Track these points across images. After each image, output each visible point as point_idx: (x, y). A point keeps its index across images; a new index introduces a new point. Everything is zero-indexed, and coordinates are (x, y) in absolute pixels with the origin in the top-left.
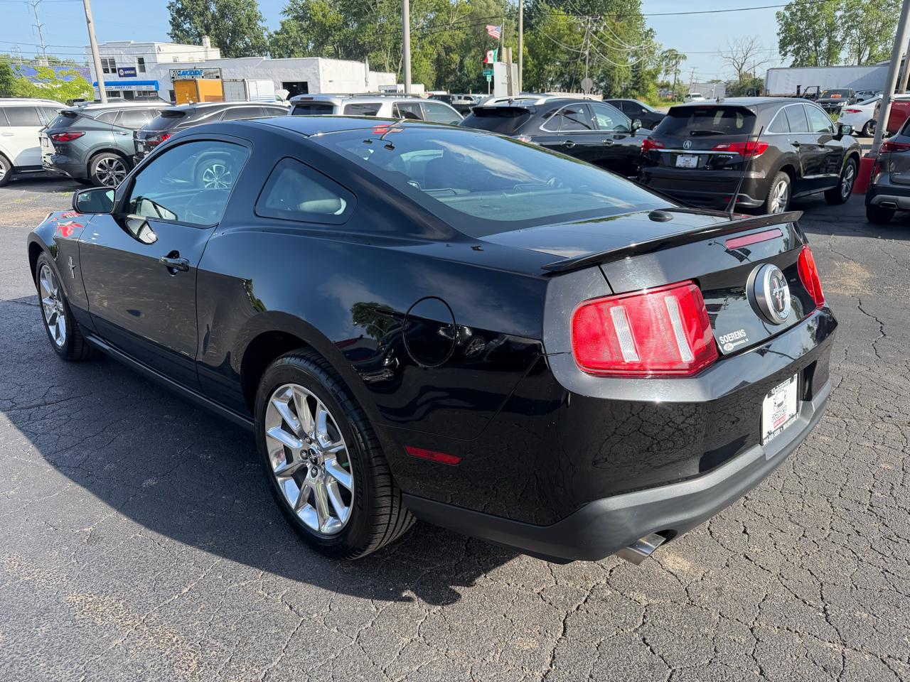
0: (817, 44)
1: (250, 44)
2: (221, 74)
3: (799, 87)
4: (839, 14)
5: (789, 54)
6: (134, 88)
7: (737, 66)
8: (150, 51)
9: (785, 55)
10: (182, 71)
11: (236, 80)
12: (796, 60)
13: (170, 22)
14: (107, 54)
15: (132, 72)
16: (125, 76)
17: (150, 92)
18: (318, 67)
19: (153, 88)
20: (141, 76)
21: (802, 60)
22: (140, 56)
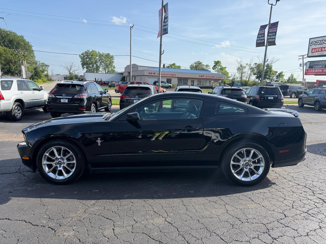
0: (93, 66)
3: (95, 79)
4: (97, 58)
5: (85, 68)
7: (68, 70)
9: (84, 68)
12: (87, 70)
21: (89, 71)
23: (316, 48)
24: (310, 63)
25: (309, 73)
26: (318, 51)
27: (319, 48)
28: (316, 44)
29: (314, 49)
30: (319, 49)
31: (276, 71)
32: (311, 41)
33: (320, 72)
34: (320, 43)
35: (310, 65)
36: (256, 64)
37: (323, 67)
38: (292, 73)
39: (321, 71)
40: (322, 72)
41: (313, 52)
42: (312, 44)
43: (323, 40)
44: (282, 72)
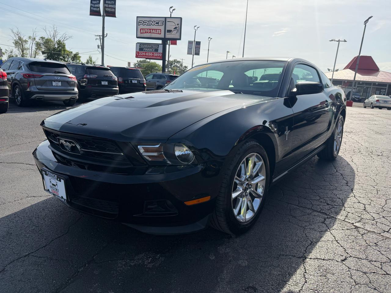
23: (144, 29)
24: (140, 45)
25: (140, 55)
26: (146, 32)
27: (148, 29)
28: (144, 25)
29: (143, 29)
30: (147, 31)
31: (71, 51)
32: (139, 19)
33: (151, 56)
34: (148, 24)
35: (140, 47)
36: (42, 38)
37: (153, 50)
38: (90, 55)
39: (151, 54)
40: (153, 56)
41: (142, 33)
42: (139, 24)
43: (150, 21)
44: (78, 53)
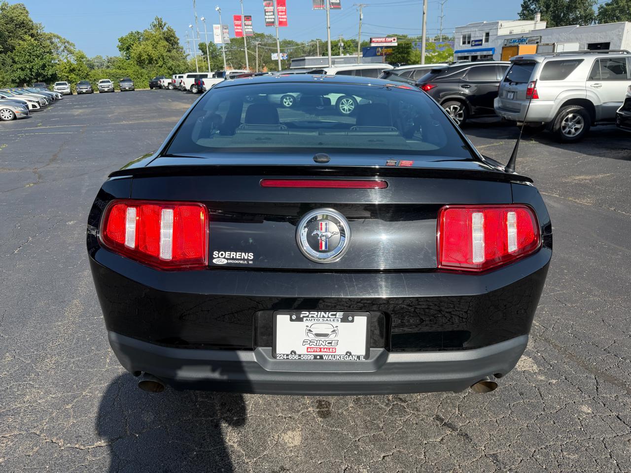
1: (579, 16)
2: (540, 40)
6: (478, 54)
8: (495, 27)
10: (513, 40)
11: (548, 44)
13: (522, 5)
14: (466, 32)
15: (480, 43)
16: (475, 45)
17: (488, 55)
18: (623, 29)
19: (491, 53)
20: (485, 45)
22: (487, 31)
